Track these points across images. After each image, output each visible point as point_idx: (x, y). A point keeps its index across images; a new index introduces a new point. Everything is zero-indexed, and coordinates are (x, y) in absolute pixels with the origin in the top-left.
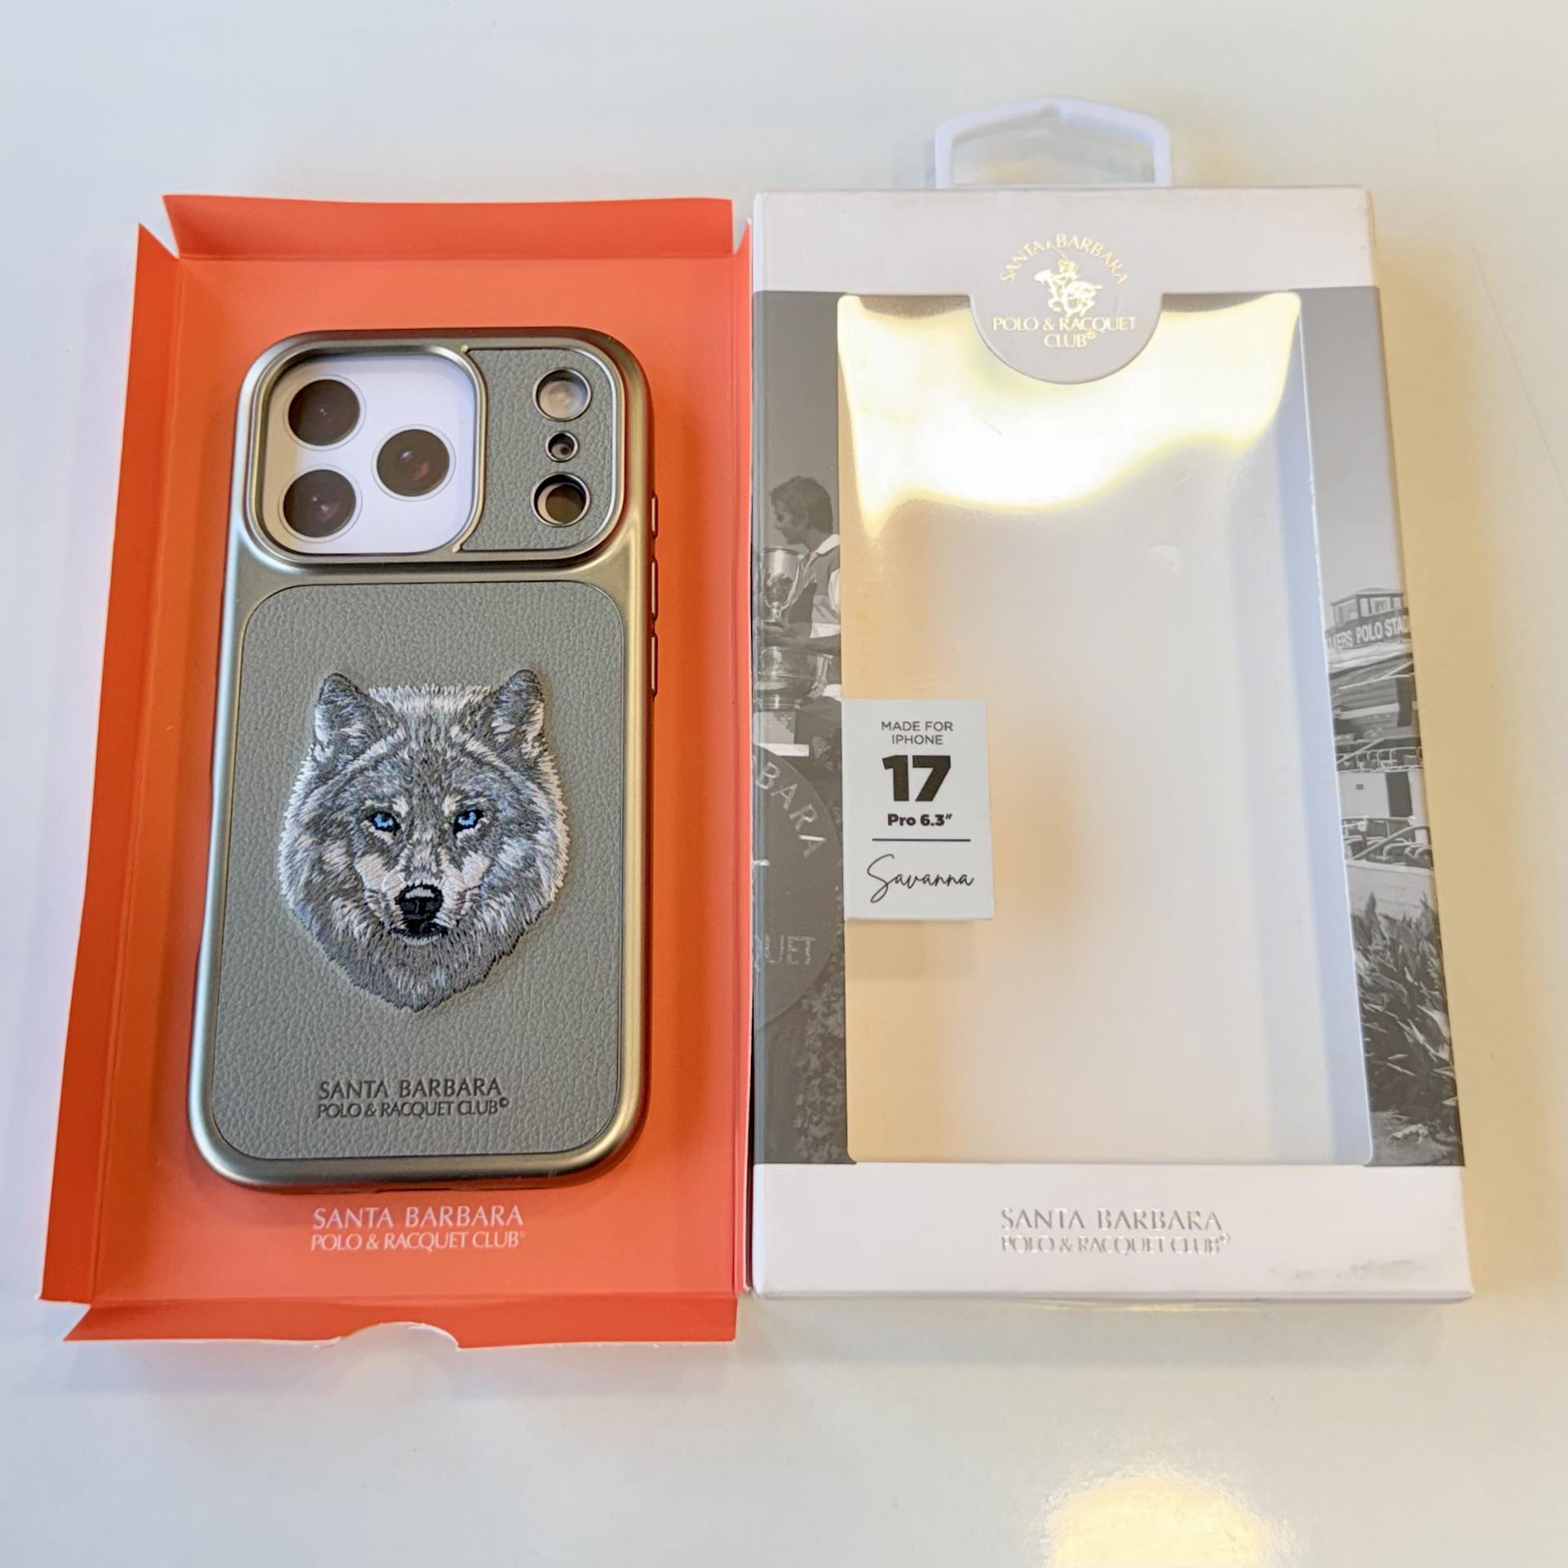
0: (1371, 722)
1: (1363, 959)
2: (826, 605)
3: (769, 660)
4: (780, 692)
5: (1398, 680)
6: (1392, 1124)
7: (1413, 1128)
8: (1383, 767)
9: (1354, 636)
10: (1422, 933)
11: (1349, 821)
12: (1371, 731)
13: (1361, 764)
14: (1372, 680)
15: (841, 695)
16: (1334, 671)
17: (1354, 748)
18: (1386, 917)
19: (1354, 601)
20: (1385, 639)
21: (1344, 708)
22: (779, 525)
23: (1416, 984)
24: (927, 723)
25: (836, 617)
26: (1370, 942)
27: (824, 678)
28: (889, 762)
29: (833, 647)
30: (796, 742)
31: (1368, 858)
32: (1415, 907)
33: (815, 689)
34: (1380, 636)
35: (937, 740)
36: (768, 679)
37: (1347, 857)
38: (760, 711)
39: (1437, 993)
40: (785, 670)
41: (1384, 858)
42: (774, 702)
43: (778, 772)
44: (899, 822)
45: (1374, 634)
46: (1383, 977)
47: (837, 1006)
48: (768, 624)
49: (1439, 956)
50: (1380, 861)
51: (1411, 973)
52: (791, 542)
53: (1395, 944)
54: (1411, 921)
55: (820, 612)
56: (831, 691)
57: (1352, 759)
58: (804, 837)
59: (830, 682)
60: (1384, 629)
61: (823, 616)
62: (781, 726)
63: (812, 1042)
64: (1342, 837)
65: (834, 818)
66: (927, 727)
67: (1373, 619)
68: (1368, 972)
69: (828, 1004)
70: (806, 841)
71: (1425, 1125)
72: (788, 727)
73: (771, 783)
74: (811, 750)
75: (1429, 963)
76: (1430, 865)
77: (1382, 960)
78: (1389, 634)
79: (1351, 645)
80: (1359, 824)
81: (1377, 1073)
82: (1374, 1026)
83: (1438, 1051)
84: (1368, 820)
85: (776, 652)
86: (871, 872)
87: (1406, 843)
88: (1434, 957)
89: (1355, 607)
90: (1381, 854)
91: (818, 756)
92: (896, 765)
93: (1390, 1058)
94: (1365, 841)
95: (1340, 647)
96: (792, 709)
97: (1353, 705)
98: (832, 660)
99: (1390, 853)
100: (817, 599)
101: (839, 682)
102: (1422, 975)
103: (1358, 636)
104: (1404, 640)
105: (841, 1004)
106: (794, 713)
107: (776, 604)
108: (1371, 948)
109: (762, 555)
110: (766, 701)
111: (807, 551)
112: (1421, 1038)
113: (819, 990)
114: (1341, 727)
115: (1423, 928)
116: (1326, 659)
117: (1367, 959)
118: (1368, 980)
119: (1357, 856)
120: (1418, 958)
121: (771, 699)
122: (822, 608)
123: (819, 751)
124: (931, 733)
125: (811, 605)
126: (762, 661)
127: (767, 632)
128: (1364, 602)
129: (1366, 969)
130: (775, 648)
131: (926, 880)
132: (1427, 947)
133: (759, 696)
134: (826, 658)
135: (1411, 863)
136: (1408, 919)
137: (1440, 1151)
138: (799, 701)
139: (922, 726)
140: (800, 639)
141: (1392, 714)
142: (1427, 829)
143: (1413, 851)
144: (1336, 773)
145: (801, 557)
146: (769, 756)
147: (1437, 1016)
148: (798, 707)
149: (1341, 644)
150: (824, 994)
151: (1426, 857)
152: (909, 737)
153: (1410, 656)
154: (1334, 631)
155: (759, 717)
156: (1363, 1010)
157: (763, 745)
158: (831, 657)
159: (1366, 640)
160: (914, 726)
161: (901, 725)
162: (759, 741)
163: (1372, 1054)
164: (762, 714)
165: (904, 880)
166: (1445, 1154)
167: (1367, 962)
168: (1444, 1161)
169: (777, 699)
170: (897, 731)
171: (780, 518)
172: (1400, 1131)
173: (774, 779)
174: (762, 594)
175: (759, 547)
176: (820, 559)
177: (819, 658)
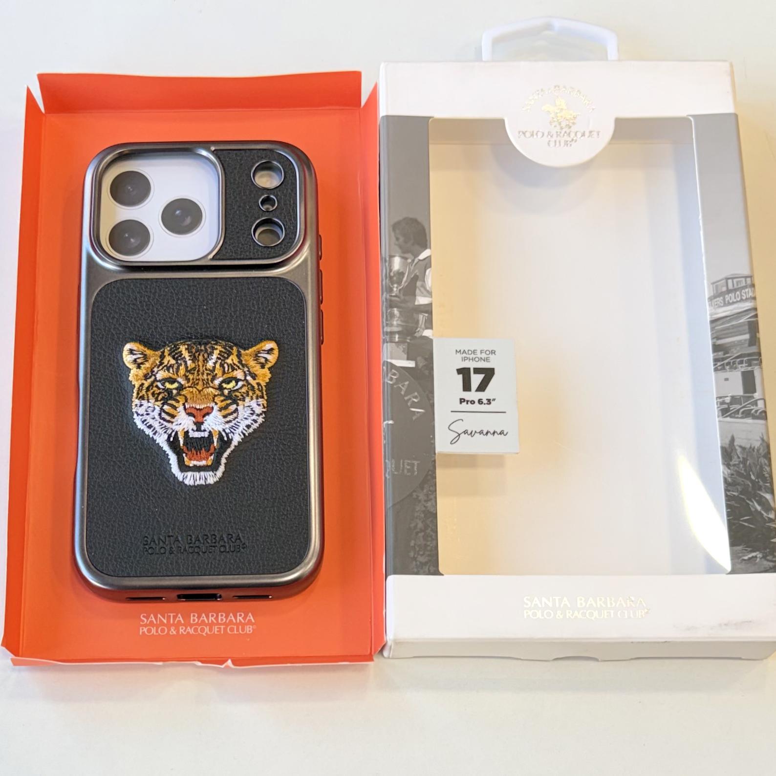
0: (734, 345)
1: (727, 469)
2: (424, 286)
3: (392, 316)
4: (399, 333)
5: (749, 322)
6: (742, 553)
7: (754, 554)
8: (740, 368)
9: (724, 299)
10: (760, 454)
11: (720, 398)
12: (733, 350)
13: (728, 367)
14: (734, 323)
15: (433, 335)
16: (713, 319)
17: (723, 359)
18: (740, 447)
19: (724, 281)
20: (742, 300)
21: (718, 338)
22: (397, 243)
23: (757, 480)
24: (481, 351)
25: (429, 294)
26: (731, 460)
27: (423, 326)
28: (460, 371)
29: (428, 310)
30: (408, 359)
31: (730, 416)
32: (757, 440)
33: (418, 331)
34: (739, 299)
35: (486, 360)
36: (392, 325)
37: (718, 417)
38: (387, 342)
39: (768, 485)
40: (401, 321)
41: (740, 416)
42: (395, 338)
43: (398, 374)
44: (465, 403)
45: (735, 298)
46: (737, 477)
47: (432, 497)
48: (391, 296)
49: (770, 465)
50: (737, 418)
51: (754, 475)
52: (404, 252)
53: (744, 461)
54: (754, 447)
55: (420, 290)
56: (427, 333)
57: (723, 365)
58: (413, 409)
59: (427, 328)
60: (741, 295)
61: (423, 293)
62: (400, 350)
63: (418, 514)
64: (716, 406)
65: (429, 400)
66: (481, 353)
67: (735, 290)
68: (730, 476)
69: (427, 495)
70: (414, 412)
71: (761, 552)
72: (403, 351)
73: (394, 381)
74: (416, 364)
75: (764, 469)
76: (766, 418)
77: (737, 469)
78: (744, 298)
79: (722, 305)
80: (726, 399)
81: (734, 527)
82: (733, 503)
83: (768, 514)
84: (731, 396)
85: (396, 311)
86: (451, 428)
87: (752, 408)
88: (767, 466)
89: (725, 284)
90: (738, 414)
91: (420, 367)
92: (464, 372)
93: (742, 519)
94: (729, 408)
95: (716, 306)
96: (405, 342)
97: (724, 336)
98: (428, 317)
99: (743, 413)
100: (419, 284)
101: (431, 328)
102: (760, 475)
103: (727, 300)
104: (753, 301)
105: (434, 496)
106: (406, 344)
107: (395, 285)
108: (731, 463)
109: (387, 259)
110: (391, 338)
111: (413, 258)
112: (759, 508)
113: (422, 489)
114: (716, 348)
115: (761, 451)
116: (708, 313)
117: (729, 468)
118: (729, 480)
119: (725, 416)
120: (758, 467)
121: (394, 336)
122: (422, 289)
123: (421, 365)
124: (484, 356)
125: (415, 288)
126: (388, 316)
127: (391, 301)
128: (730, 281)
129: (728, 474)
130: (395, 309)
131: (481, 432)
132: (763, 461)
133: (387, 335)
134: (424, 316)
135: (755, 417)
136: (752, 446)
137: (769, 565)
138: (409, 338)
139: (478, 352)
140: (410, 305)
141: (745, 340)
142: (764, 400)
143: (756, 411)
144: (713, 373)
145: (409, 261)
146: (393, 366)
147: (768, 496)
148: (408, 341)
149: (716, 305)
150: (425, 491)
151: (764, 414)
152: (471, 358)
153: (755, 309)
154: (713, 298)
155: (387, 346)
156: (726, 496)
157: (389, 360)
158: (426, 315)
159: (731, 301)
160: (474, 352)
161: (467, 352)
162: (387, 359)
163: (731, 518)
164: (389, 344)
165: (469, 432)
166: (772, 567)
167: (729, 471)
168: (771, 571)
169: (397, 336)
170: (464, 355)
171: (397, 239)
172: (746, 556)
173: (396, 379)
174: (388, 279)
175: (385, 255)
176: (420, 262)
177: (420, 315)
